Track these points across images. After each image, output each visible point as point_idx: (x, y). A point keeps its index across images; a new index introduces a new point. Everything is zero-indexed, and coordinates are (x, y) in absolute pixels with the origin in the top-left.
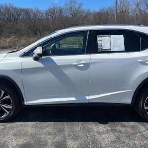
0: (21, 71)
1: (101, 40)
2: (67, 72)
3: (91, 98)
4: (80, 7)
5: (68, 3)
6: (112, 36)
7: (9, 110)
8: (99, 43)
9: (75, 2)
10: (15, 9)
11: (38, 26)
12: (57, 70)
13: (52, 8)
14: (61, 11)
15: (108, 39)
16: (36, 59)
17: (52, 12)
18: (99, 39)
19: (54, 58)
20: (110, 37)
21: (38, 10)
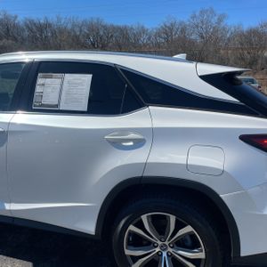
1: (43, 85)
5: (197, 14)
6: (69, 77)
8: (38, 89)
9: (212, 11)
10: (105, 27)
15: (59, 81)
18: (40, 81)
20: (63, 79)
21: (143, 27)
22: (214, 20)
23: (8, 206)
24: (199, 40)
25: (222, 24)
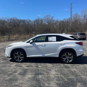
0: (26, 47)
1: (49, 38)
2: (39, 47)
3: (46, 55)
4: (52, 18)
5: (46, 16)
7: (22, 58)
11: (30, 29)
12: (37, 47)
13: (37, 19)
14: (42, 21)
16: (31, 43)
17: (37, 21)
19: (36, 43)
20: (52, 37)
21: (30, 20)
22: (51, 18)
23: (45, 55)
24: (47, 23)
25: (53, 19)
